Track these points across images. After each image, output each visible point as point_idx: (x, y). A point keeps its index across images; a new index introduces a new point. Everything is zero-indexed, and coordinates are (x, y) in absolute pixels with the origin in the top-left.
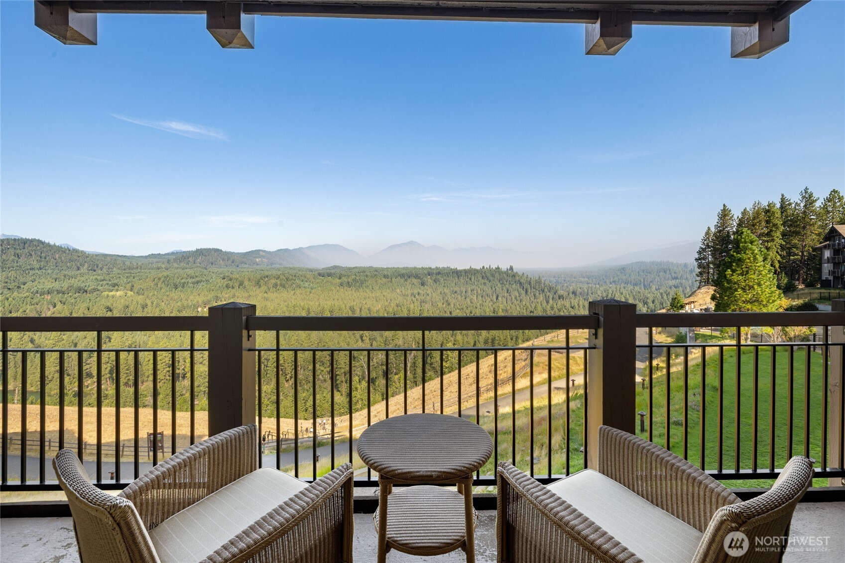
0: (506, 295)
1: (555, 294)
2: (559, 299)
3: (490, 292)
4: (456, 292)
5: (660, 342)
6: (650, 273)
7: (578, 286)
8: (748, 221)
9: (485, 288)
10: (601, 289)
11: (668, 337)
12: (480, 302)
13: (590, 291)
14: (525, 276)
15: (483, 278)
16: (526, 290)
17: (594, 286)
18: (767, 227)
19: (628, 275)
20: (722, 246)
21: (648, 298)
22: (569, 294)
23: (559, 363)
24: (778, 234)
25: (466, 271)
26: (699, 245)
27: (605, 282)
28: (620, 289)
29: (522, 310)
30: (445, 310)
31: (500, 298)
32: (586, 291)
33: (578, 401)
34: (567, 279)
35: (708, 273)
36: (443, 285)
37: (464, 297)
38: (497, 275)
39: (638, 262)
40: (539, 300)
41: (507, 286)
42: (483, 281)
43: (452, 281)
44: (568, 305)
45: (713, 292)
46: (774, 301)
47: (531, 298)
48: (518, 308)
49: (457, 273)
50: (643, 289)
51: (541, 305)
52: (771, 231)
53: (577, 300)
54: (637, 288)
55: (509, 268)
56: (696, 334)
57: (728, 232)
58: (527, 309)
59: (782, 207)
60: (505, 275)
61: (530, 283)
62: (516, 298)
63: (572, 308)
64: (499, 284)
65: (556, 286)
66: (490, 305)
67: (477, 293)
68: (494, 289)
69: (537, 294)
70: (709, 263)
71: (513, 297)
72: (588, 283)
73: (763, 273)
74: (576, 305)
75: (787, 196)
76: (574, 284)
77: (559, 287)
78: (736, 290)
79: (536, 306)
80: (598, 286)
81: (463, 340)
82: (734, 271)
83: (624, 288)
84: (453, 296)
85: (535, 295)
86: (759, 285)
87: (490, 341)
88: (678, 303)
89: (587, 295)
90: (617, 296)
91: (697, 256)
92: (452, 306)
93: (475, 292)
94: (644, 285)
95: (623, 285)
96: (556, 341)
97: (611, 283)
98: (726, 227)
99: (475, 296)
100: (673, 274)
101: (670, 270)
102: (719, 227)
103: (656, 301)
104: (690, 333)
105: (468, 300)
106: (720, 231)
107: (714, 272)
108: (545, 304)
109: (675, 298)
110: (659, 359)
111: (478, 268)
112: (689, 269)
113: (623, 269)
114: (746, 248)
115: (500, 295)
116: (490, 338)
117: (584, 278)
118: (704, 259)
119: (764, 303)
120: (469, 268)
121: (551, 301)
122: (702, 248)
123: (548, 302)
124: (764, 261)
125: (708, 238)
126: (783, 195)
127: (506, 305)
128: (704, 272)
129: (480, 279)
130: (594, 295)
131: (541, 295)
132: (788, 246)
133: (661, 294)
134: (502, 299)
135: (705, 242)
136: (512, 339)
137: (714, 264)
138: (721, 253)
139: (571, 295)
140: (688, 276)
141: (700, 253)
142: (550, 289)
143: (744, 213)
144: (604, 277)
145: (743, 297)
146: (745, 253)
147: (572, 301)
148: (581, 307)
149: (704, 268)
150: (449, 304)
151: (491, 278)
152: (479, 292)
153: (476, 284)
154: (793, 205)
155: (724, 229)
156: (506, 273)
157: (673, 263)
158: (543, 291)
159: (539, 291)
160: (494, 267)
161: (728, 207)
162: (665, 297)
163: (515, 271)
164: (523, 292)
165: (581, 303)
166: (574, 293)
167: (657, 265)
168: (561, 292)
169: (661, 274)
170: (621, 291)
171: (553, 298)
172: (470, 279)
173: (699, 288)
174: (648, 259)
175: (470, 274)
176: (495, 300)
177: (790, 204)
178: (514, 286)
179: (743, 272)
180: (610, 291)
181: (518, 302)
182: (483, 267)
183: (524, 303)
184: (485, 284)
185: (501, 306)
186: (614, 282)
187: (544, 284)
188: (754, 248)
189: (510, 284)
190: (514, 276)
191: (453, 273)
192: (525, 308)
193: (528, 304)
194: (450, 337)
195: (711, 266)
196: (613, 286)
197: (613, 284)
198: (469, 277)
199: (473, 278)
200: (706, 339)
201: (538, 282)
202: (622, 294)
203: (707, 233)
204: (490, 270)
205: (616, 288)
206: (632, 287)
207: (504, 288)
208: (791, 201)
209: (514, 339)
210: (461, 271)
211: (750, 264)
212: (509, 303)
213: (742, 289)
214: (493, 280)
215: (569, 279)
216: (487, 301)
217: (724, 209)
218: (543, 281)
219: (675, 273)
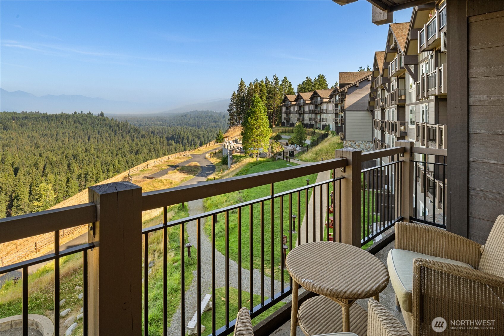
0: (97, 136)
1: (139, 134)
2: (142, 137)
3: (82, 134)
4: (46, 135)
5: (214, 163)
6: (201, 118)
7: (155, 127)
8: (252, 90)
9: (78, 131)
10: (172, 129)
11: (217, 159)
12: (73, 143)
13: (164, 131)
14: (115, 120)
15: (75, 122)
16: (115, 131)
17: (167, 127)
18: (260, 94)
19: (188, 120)
20: (240, 103)
21: (200, 135)
22: (149, 134)
23: (151, 186)
24: (265, 98)
25: (57, 116)
26: (230, 102)
27: (174, 125)
28: (184, 129)
29: (112, 148)
30: (34, 152)
31: (92, 139)
32: (161, 131)
33: (172, 211)
34: (147, 123)
35: (234, 118)
36: (31, 129)
37: (55, 140)
38: (89, 120)
39: (194, 111)
40: (126, 139)
41: (98, 129)
42: (75, 125)
43: (42, 125)
44: (149, 142)
45: (241, 130)
46: (268, 134)
47: (119, 138)
48: (108, 146)
49: (47, 118)
50: (197, 129)
51: (128, 143)
52: (262, 96)
53: (155, 138)
54: (194, 128)
55: (100, 113)
56: (233, 156)
57: (243, 95)
58: (116, 147)
59: (266, 83)
60: (96, 120)
61: (118, 126)
62: (106, 138)
63: (152, 143)
64: (91, 127)
65: (139, 127)
66: (82, 145)
67: (69, 135)
68: (85, 131)
69: (124, 135)
70: (234, 113)
71: (104, 138)
72: (162, 126)
73: (264, 119)
74: (155, 141)
75: (268, 78)
76: (152, 126)
77: (141, 129)
78: (253, 129)
79: (124, 144)
80: (169, 127)
81: (55, 178)
82: (252, 118)
83: (186, 128)
84: (43, 139)
85: (122, 136)
86: (263, 126)
87: (83, 176)
88: (220, 137)
89: (162, 133)
90: (182, 134)
91: (228, 108)
92: (42, 148)
93: (67, 134)
94: (198, 126)
95: (185, 126)
96: (147, 170)
97: (178, 125)
98: (243, 92)
99: (67, 138)
100: (214, 119)
101: (212, 117)
102: (239, 92)
103: (205, 137)
104: (230, 155)
105: (60, 142)
106: (239, 94)
107: (237, 118)
108: (130, 142)
109: (219, 134)
110: (214, 174)
111: (70, 113)
112: (222, 116)
113: (185, 116)
114: (257, 105)
115: (91, 137)
116: (83, 173)
117: (159, 121)
118: (232, 110)
119: (264, 136)
120: (60, 113)
121: (135, 139)
122: (231, 104)
123: (133, 140)
124: (264, 113)
125: (234, 98)
126: (266, 77)
127: (97, 144)
128: (232, 118)
129: (72, 123)
130: (167, 134)
131: (128, 135)
132: (268, 104)
133: (208, 132)
134: (93, 139)
135: (233, 100)
136: (103, 172)
137: (237, 113)
138: (240, 107)
139: (151, 134)
140: (222, 120)
141: (230, 106)
142: (135, 130)
143: (251, 85)
144: (173, 121)
145: (256, 133)
146: (256, 108)
147: (152, 138)
148: (158, 143)
149: (232, 116)
150: (38, 147)
151: (84, 123)
152: (71, 134)
153: (68, 127)
154: (270, 83)
155: (241, 93)
156: (97, 117)
157: (213, 112)
158: (129, 132)
159: (126, 132)
160: (86, 112)
161: (244, 80)
162: (210, 134)
163: (105, 116)
164: (113, 134)
165: (158, 140)
166: (153, 133)
167: (205, 113)
168: (143, 132)
169: (208, 119)
170: (184, 130)
171: (137, 137)
172: (62, 123)
173: (230, 127)
174: (200, 109)
175: (61, 118)
176: (87, 141)
177: (269, 82)
178: (104, 128)
179: (255, 119)
180: (178, 131)
181: (108, 142)
182: (75, 113)
183: (114, 142)
184: (77, 127)
185: (93, 145)
186: (180, 124)
187: (130, 126)
188: (260, 105)
189: (101, 127)
190: (104, 120)
191: (42, 117)
192: (114, 146)
193: (117, 143)
194: (40, 177)
195: (235, 114)
196: (179, 127)
197: (179, 125)
198: (61, 121)
199: (65, 122)
200: (238, 159)
201: (125, 125)
202: (185, 132)
203: (234, 95)
204: (82, 115)
205: (181, 129)
206: (191, 128)
207: (96, 130)
208: (270, 81)
209: (106, 172)
210: (51, 116)
211: (258, 114)
212: (100, 142)
213: (256, 128)
214: (85, 124)
215: (149, 122)
216: (79, 142)
217: (242, 81)
218: (129, 124)
219: (215, 118)
